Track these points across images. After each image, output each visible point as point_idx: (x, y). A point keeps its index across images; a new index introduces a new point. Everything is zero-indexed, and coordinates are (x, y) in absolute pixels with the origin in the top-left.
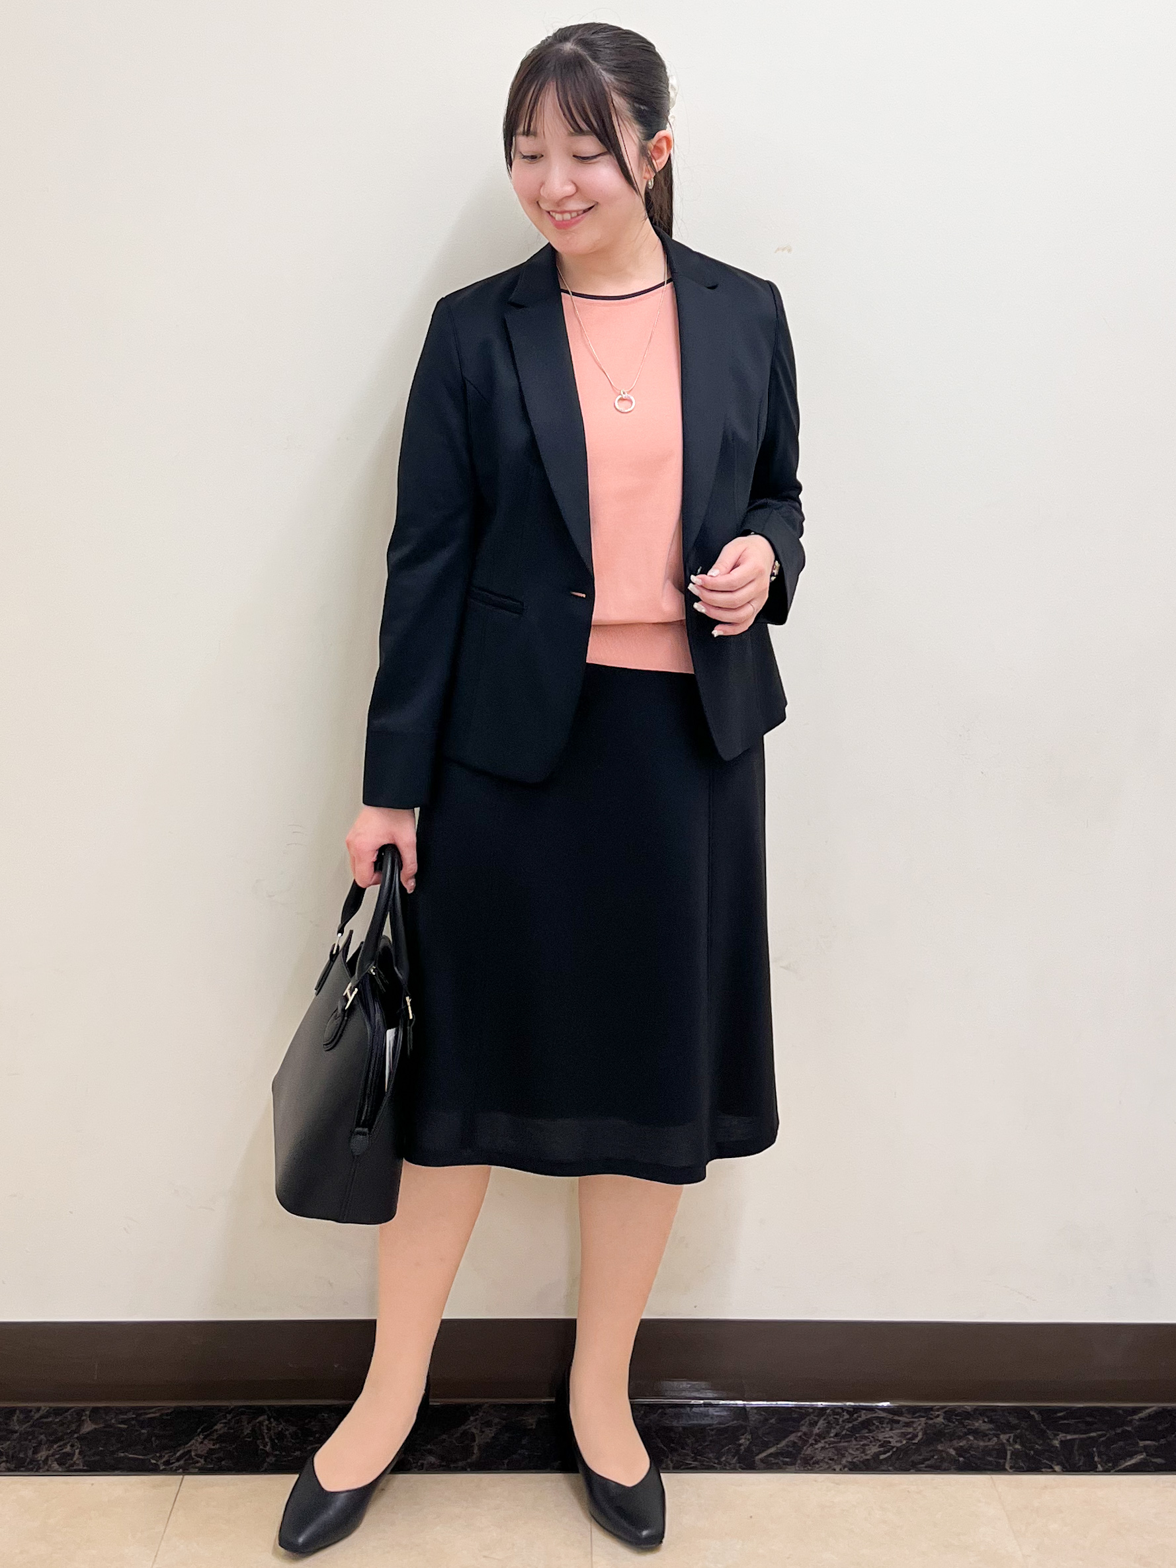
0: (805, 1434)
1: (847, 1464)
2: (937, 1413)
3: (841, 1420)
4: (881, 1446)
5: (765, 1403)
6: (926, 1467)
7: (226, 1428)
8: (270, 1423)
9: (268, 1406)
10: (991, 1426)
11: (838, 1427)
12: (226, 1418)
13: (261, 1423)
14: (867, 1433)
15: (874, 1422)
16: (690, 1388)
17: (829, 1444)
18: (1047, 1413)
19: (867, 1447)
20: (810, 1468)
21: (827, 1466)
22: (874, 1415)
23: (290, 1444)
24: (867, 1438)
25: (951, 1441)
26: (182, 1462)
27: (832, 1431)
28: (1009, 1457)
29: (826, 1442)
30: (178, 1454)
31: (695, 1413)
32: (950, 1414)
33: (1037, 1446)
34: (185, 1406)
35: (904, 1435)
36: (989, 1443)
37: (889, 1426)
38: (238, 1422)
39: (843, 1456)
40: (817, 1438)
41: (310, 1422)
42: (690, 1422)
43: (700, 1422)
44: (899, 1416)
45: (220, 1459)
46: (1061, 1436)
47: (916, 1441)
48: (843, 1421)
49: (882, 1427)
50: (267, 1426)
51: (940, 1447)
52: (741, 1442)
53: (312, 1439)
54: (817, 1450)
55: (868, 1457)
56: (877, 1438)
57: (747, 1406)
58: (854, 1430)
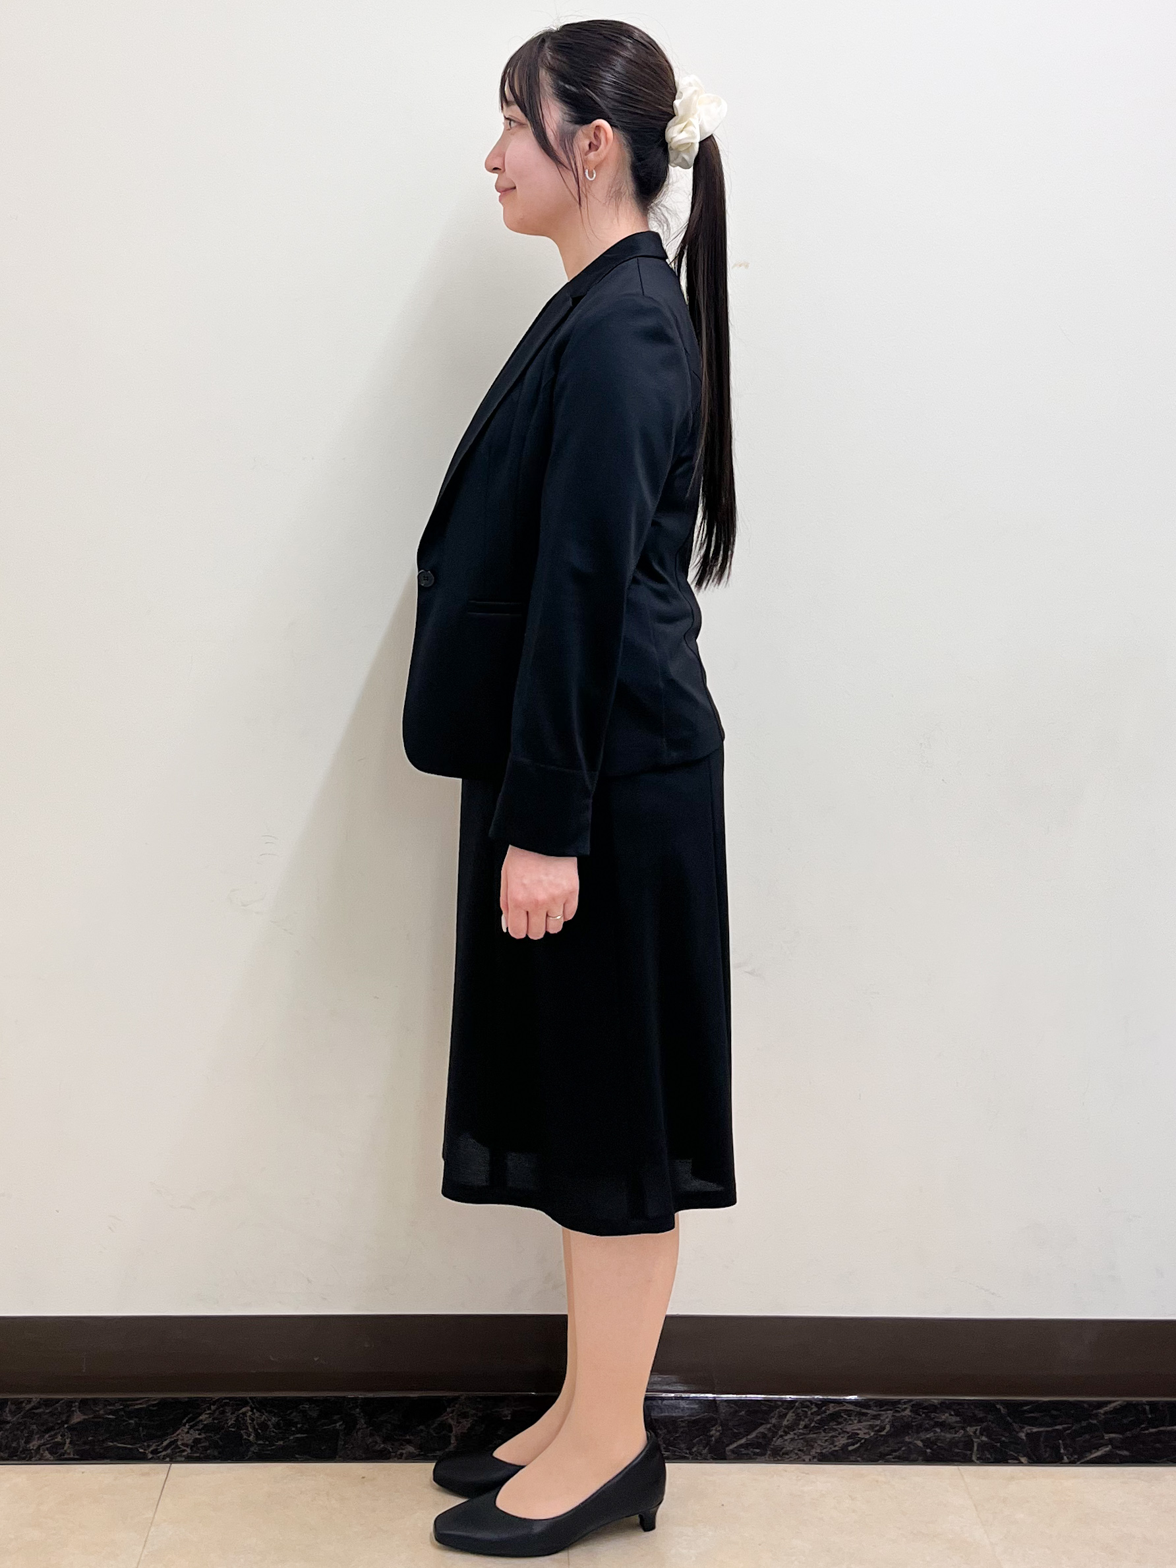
0: (774, 1426)
1: (817, 1455)
2: (905, 1406)
3: (809, 1413)
4: (849, 1438)
5: (735, 1396)
6: (894, 1458)
7: (211, 1419)
8: (254, 1414)
9: (250, 1398)
10: (958, 1419)
11: (807, 1420)
12: (209, 1408)
13: (244, 1414)
14: (835, 1425)
15: (842, 1414)
16: (660, 1381)
17: (798, 1436)
18: (1014, 1408)
19: (835, 1439)
20: (779, 1458)
21: (797, 1457)
22: (842, 1408)
23: (273, 1434)
24: (836, 1430)
25: (918, 1433)
26: (169, 1451)
27: (802, 1423)
28: (975, 1448)
29: (795, 1434)
30: (165, 1443)
31: (665, 1405)
32: (917, 1407)
33: (1003, 1439)
34: (169, 1398)
35: (872, 1427)
36: (956, 1435)
37: (857, 1418)
38: (223, 1412)
39: (812, 1447)
40: (786, 1429)
41: (291, 1413)
42: (662, 1415)
43: (671, 1414)
44: (867, 1409)
45: (206, 1449)
46: (1027, 1429)
47: (883, 1433)
48: (812, 1414)
49: (850, 1419)
50: (250, 1416)
51: (907, 1439)
52: (711, 1433)
53: (293, 1429)
54: (786, 1441)
55: (837, 1448)
56: (845, 1430)
57: (717, 1399)
58: (822, 1423)
